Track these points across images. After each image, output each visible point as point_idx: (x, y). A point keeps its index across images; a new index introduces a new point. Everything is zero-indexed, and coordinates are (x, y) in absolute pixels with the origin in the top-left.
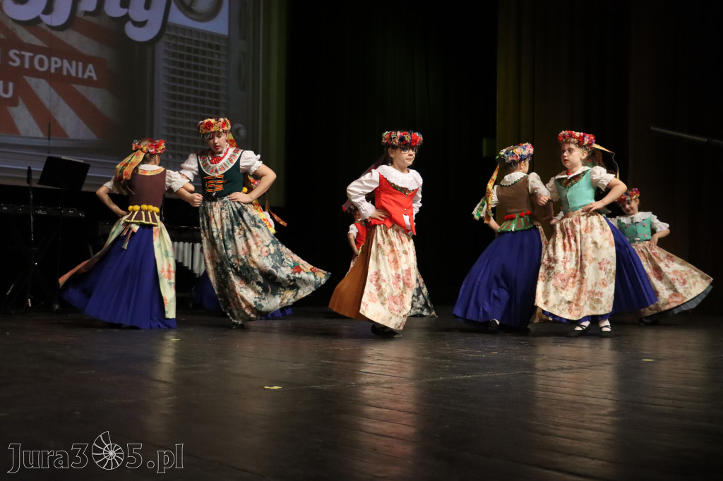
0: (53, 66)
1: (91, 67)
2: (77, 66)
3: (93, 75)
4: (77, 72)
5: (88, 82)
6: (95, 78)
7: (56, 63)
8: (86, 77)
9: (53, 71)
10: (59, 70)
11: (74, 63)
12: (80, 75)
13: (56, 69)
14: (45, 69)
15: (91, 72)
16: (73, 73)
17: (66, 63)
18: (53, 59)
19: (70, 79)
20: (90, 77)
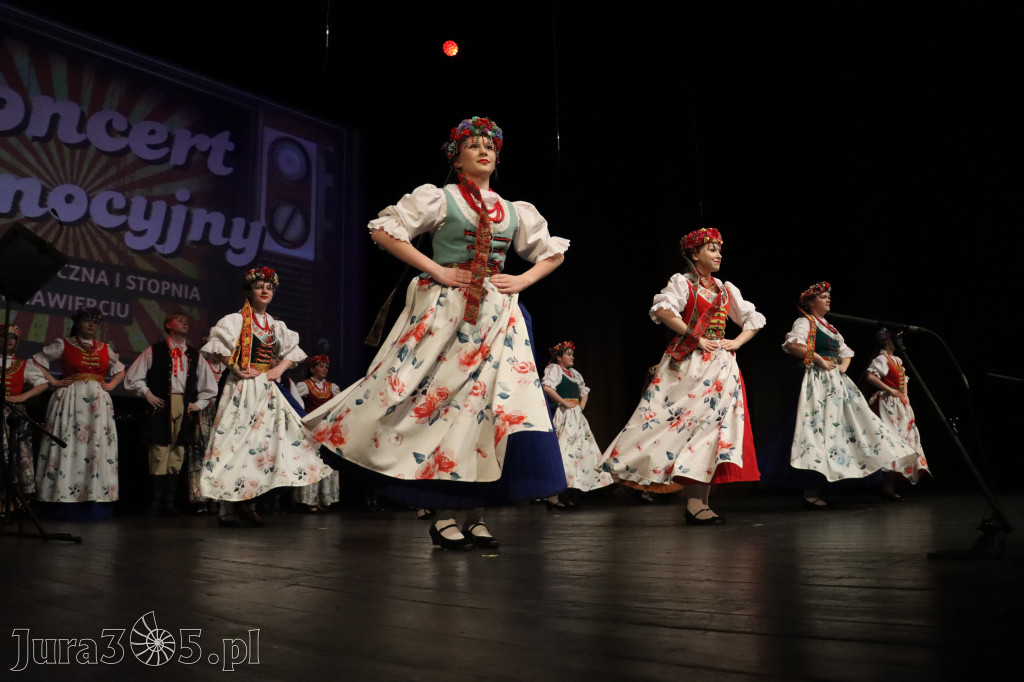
0: (164, 289)
1: (195, 289)
2: (184, 288)
3: (197, 296)
4: (183, 293)
5: (192, 302)
6: (199, 299)
7: (166, 286)
8: (191, 298)
9: (163, 293)
10: (168, 292)
11: (181, 286)
12: (186, 297)
13: (166, 292)
14: (156, 291)
15: (195, 294)
16: (180, 295)
17: (174, 287)
18: (163, 283)
19: (177, 300)
20: (195, 298)
